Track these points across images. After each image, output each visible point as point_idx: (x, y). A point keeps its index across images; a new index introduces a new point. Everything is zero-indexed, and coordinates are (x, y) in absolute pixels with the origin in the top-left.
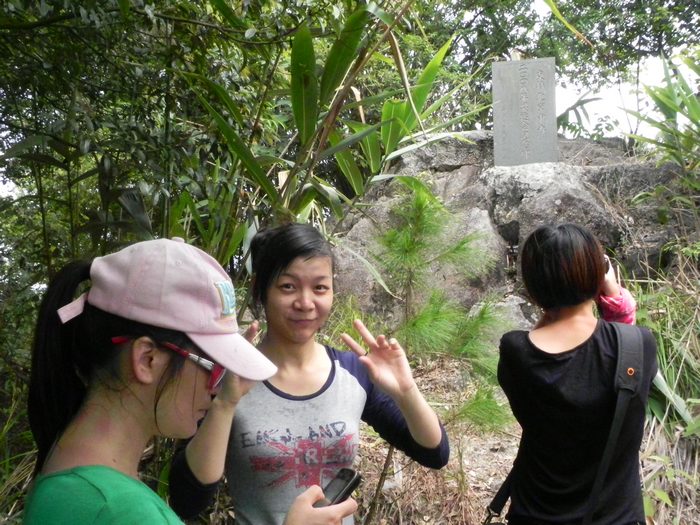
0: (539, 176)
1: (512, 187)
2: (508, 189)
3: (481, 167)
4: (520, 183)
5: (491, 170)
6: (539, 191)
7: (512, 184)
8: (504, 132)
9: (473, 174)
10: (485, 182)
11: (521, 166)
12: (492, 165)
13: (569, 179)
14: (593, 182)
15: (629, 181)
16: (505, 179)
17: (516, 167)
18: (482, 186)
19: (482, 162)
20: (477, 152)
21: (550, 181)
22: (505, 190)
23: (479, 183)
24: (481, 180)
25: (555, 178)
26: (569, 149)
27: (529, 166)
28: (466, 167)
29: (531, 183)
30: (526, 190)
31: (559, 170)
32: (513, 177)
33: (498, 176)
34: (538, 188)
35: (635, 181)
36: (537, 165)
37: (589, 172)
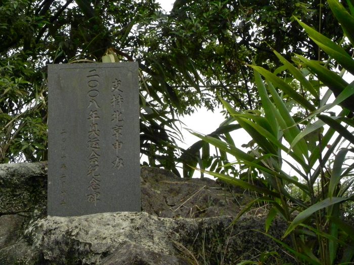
0: (107, 232)
1: (66, 249)
2: (62, 251)
3: (30, 218)
4: (79, 243)
5: (41, 222)
6: (105, 254)
7: (67, 244)
8: (64, 166)
9: (16, 229)
10: (29, 240)
11: (83, 217)
12: (44, 214)
13: (151, 237)
14: (187, 241)
15: (239, 242)
16: (58, 236)
17: (77, 218)
18: (24, 246)
19: (32, 210)
20: (26, 194)
21: (121, 239)
22: (57, 252)
23: (21, 242)
24: (25, 237)
25: (130, 236)
26: (178, 193)
27: (96, 217)
28: (6, 217)
29: (94, 242)
30: (86, 253)
31: (139, 222)
32: (68, 233)
33: (49, 232)
34: (104, 249)
35: (248, 242)
36: (107, 215)
37: (182, 226)
